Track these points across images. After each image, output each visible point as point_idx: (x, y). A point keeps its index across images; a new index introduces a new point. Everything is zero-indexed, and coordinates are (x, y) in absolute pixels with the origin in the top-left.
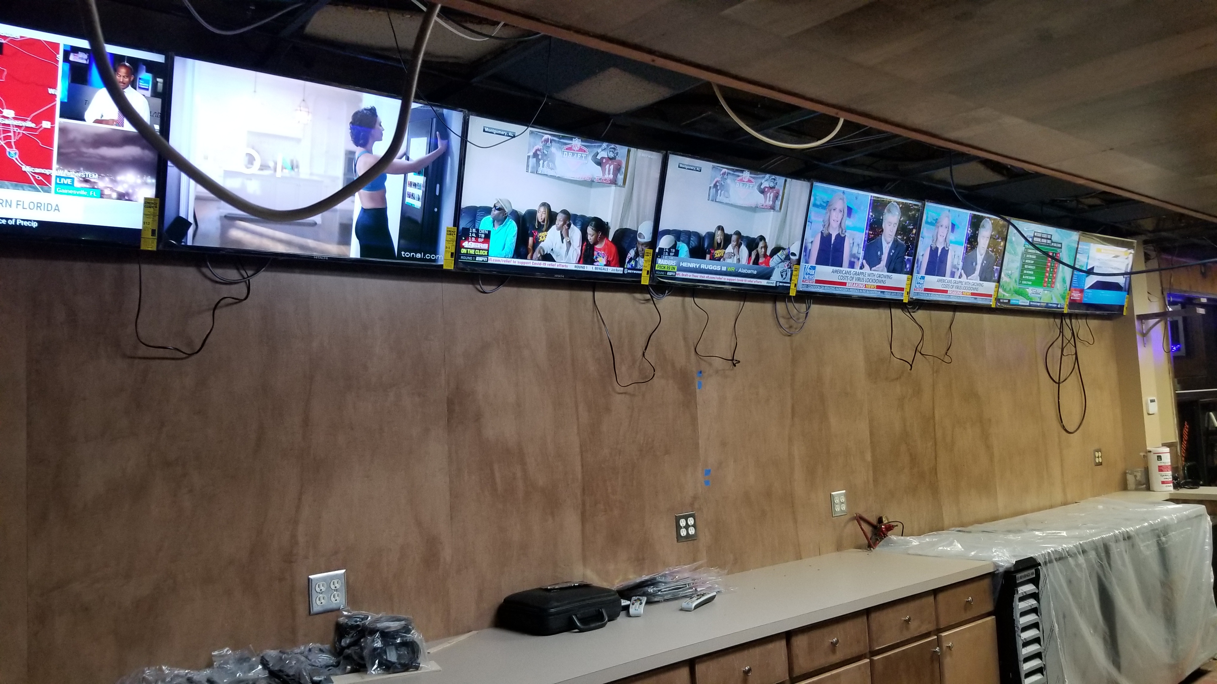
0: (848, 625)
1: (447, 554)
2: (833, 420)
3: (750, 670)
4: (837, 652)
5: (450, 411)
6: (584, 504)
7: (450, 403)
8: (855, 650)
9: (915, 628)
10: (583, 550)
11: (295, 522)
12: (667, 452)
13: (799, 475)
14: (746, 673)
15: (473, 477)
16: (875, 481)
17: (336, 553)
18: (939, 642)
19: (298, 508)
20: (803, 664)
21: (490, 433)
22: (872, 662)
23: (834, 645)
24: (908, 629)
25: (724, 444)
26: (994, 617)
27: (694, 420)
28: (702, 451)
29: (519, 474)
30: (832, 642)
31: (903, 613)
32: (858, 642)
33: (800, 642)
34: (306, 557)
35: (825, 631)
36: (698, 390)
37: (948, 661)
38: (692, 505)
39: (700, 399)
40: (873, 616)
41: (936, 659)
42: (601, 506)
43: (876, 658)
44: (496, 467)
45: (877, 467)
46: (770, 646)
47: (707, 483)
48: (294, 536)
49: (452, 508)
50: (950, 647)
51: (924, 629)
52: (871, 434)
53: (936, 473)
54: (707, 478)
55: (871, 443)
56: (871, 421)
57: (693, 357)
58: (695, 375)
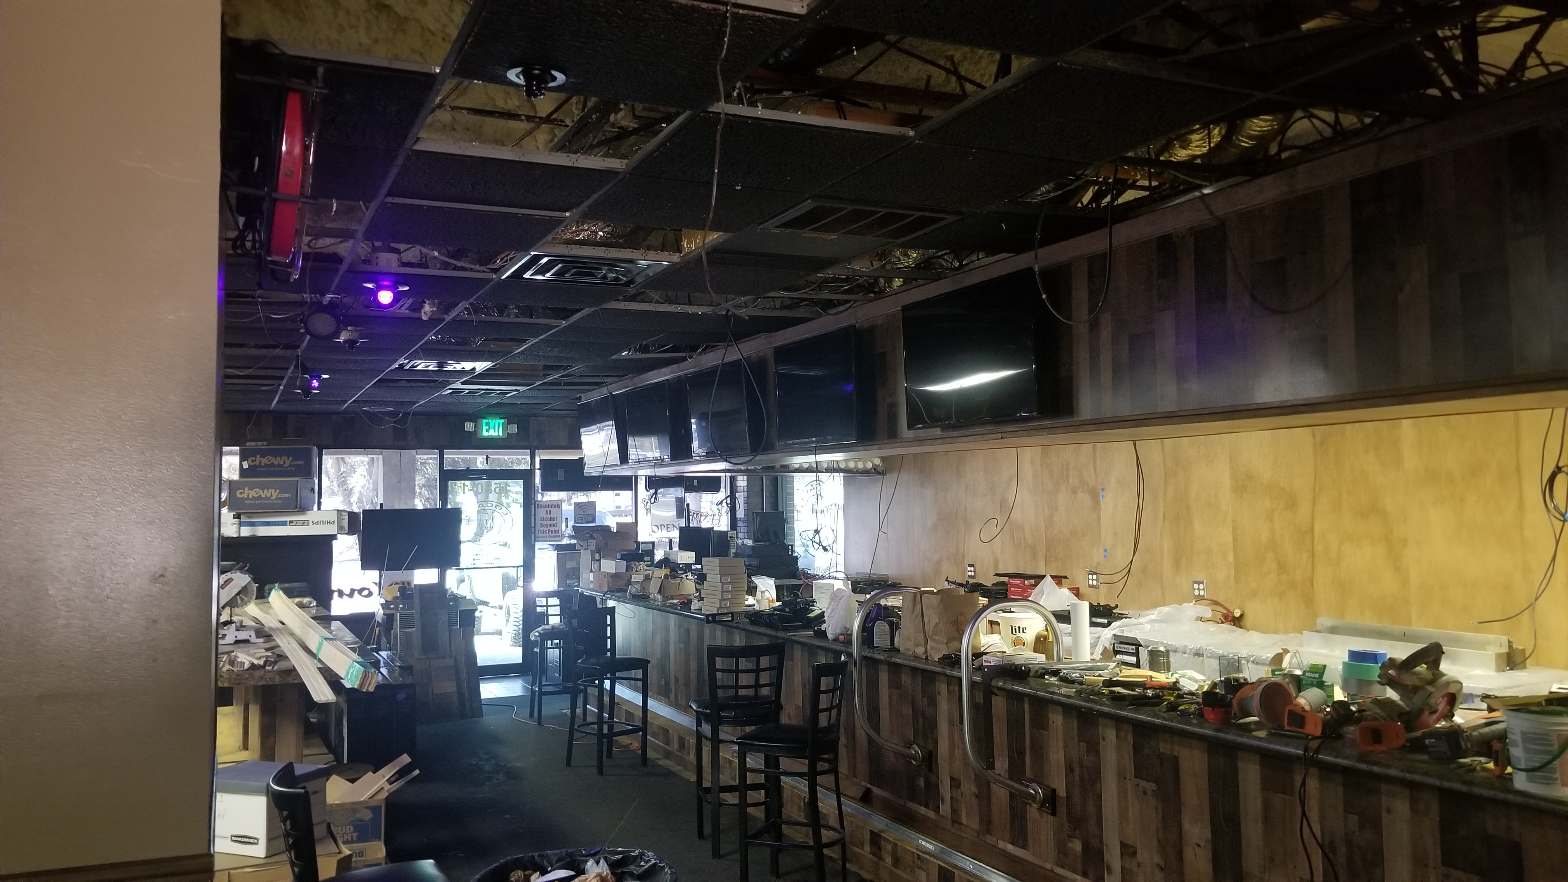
2: (1197, 525)
6: (1046, 556)
12: (1084, 535)
13: (1167, 562)
25: (1115, 534)
27: (1099, 517)
28: (1102, 537)
36: (1101, 500)
38: (1096, 567)
39: (1102, 505)
42: (1053, 559)
44: (1015, 533)
47: (1105, 556)
52: (1235, 540)
53: (1312, 584)
54: (1105, 554)
55: (1234, 547)
56: (1235, 530)
57: (1099, 480)
58: (1100, 491)
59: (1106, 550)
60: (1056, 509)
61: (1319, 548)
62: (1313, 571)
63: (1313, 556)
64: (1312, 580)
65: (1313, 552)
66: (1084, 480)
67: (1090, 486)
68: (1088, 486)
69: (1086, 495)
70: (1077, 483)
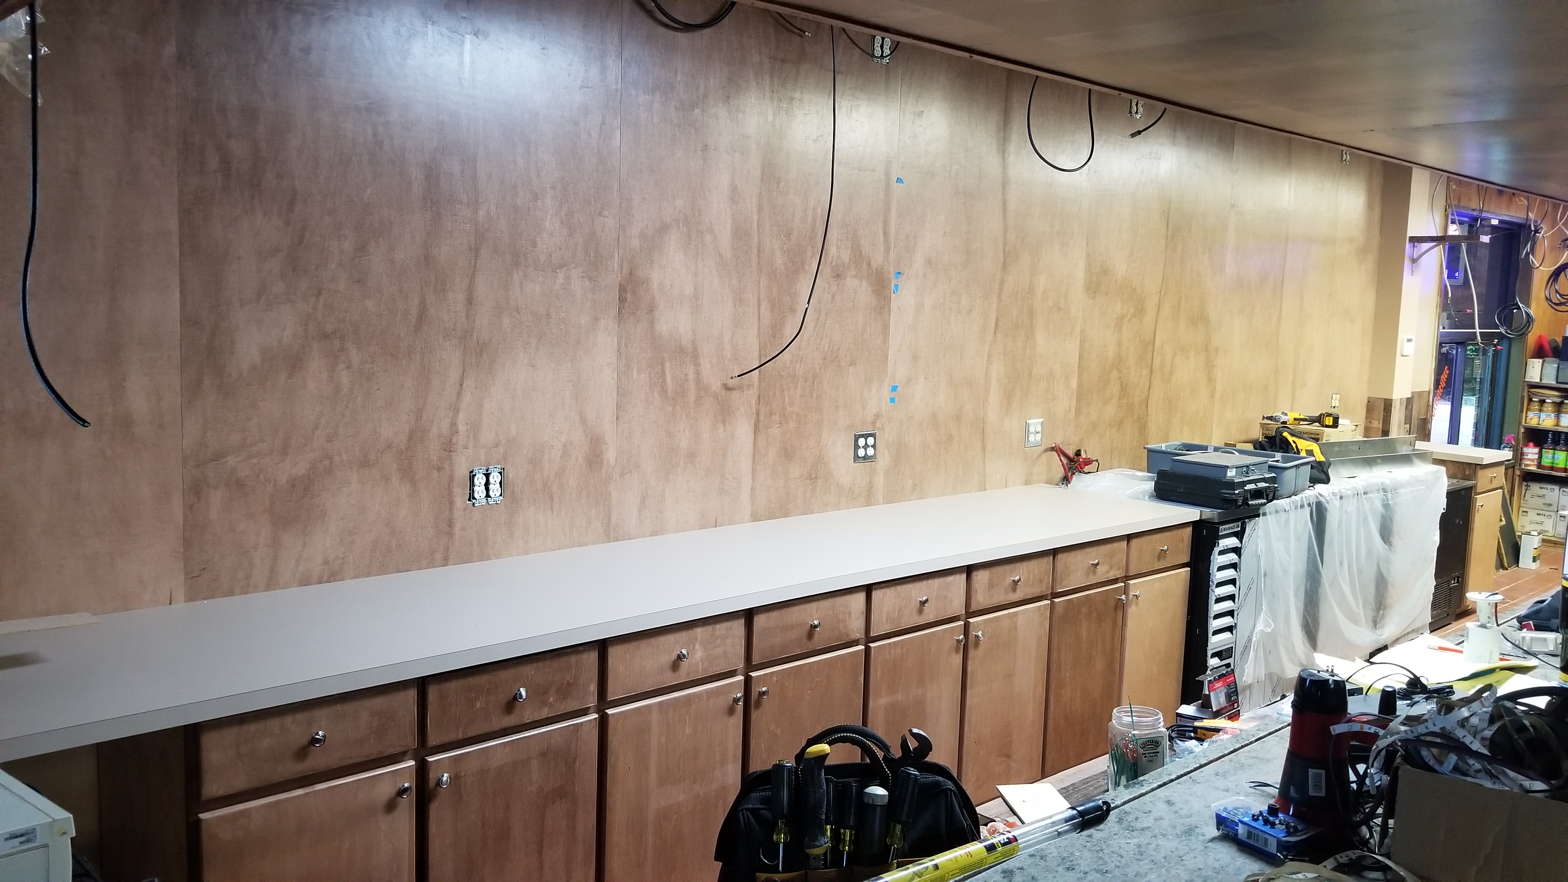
0: (1033, 564)
1: (611, 455)
2: (1040, 338)
3: (927, 601)
4: (1018, 591)
5: (622, 300)
6: (758, 414)
7: (622, 289)
8: (1036, 591)
9: (1103, 573)
10: (754, 462)
11: (457, 410)
12: (852, 363)
13: (995, 397)
14: (923, 603)
15: (643, 376)
16: (1078, 411)
17: (497, 445)
18: (1126, 591)
19: (459, 394)
20: (981, 599)
21: (663, 327)
22: (1052, 603)
23: (1015, 583)
24: (1094, 573)
25: (915, 358)
26: (1189, 569)
27: (886, 327)
28: (890, 364)
29: (691, 376)
30: (1013, 580)
31: (1092, 556)
32: (1041, 582)
33: (981, 577)
34: (466, 447)
35: (1007, 568)
36: (893, 294)
37: (1132, 611)
38: (874, 423)
39: (894, 304)
40: (1060, 556)
41: (1121, 607)
42: (776, 418)
43: (1057, 600)
44: (667, 365)
45: (1082, 395)
46: (950, 579)
47: (892, 400)
48: (454, 424)
49: (619, 407)
50: (1136, 596)
51: (1112, 575)
52: (1081, 357)
55: (1079, 368)
56: (1082, 342)
57: (892, 255)
58: (892, 276)
59: (894, 389)
66: (861, 253)
67: (874, 265)
68: (869, 265)
69: (864, 283)
70: (846, 256)
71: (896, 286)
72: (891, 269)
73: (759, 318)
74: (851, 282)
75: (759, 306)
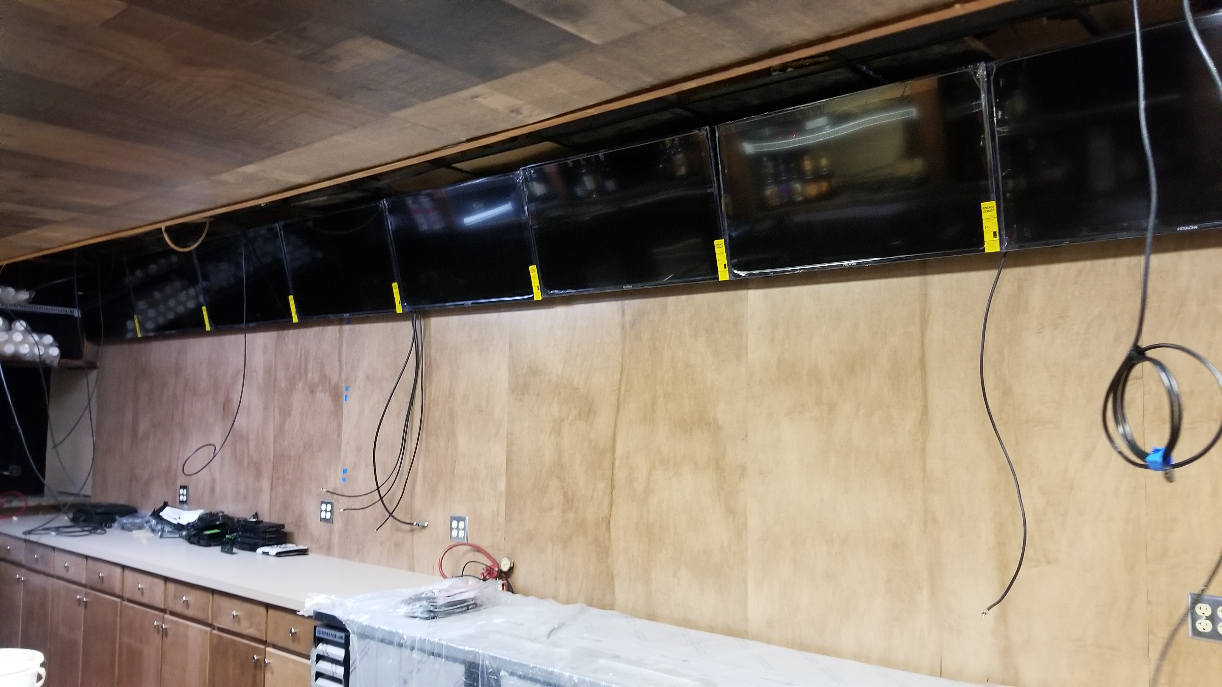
0: (199, 594)
3: (143, 588)
4: (189, 609)
5: (224, 410)
6: (272, 477)
7: (224, 404)
8: (202, 616)
9: (245, 628)
12: (320, 450)
13: (420, 489)
16: (508, 517)
20: (171, 602)
22: (211, 632)
23: (188, 603)
24: (239, 623)
25: (358, 449)
27: (340, 426)
28: (342, 453)
29: (246, 451)
31: (236, 608)
32: (203, 610)
35: (184, 589)
36: (345, 403)
39: (346, 409)
40: (216, 597)
43: (214, 631)
44: (238, 445)
47: (344, 480)
51: (252, 633)
52: (509, 460)
53: (608, 528)
54: (344, 476)
55: (507, 470)
56: (510, 445)
57: (344, 375)
58: (344, 389)
59: (345, 471)
60: (289, 414)
61: (621, 475)
62: (611, 509)
63: (612, 487)
64: (609, 522)
65: (612, 480)
66: (325, 375)
67: (333, 383)
68: (330, 382)
69: (327, 395)
70: (316, 379)
71: (346, 396)
72: (343, 385)
73: (274, 418)
74: (320, 395)
75: (274, 411)
